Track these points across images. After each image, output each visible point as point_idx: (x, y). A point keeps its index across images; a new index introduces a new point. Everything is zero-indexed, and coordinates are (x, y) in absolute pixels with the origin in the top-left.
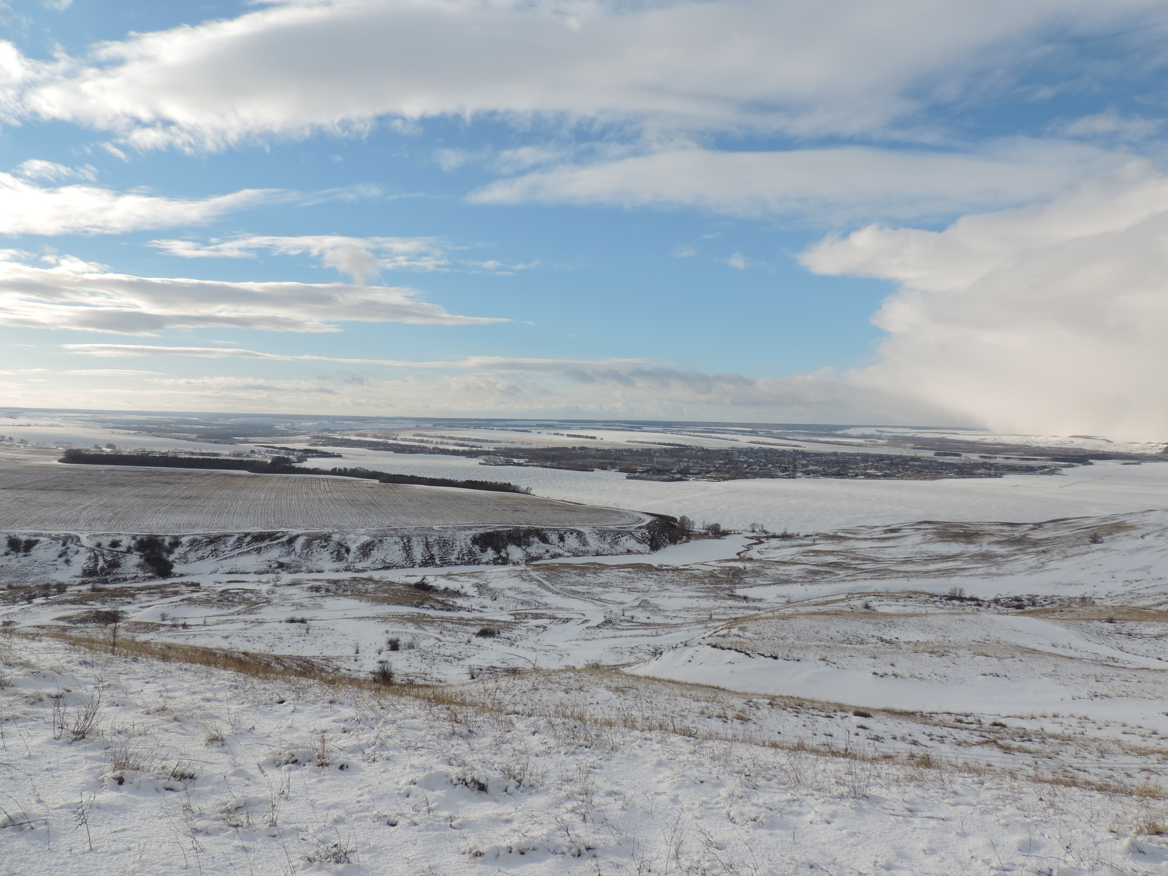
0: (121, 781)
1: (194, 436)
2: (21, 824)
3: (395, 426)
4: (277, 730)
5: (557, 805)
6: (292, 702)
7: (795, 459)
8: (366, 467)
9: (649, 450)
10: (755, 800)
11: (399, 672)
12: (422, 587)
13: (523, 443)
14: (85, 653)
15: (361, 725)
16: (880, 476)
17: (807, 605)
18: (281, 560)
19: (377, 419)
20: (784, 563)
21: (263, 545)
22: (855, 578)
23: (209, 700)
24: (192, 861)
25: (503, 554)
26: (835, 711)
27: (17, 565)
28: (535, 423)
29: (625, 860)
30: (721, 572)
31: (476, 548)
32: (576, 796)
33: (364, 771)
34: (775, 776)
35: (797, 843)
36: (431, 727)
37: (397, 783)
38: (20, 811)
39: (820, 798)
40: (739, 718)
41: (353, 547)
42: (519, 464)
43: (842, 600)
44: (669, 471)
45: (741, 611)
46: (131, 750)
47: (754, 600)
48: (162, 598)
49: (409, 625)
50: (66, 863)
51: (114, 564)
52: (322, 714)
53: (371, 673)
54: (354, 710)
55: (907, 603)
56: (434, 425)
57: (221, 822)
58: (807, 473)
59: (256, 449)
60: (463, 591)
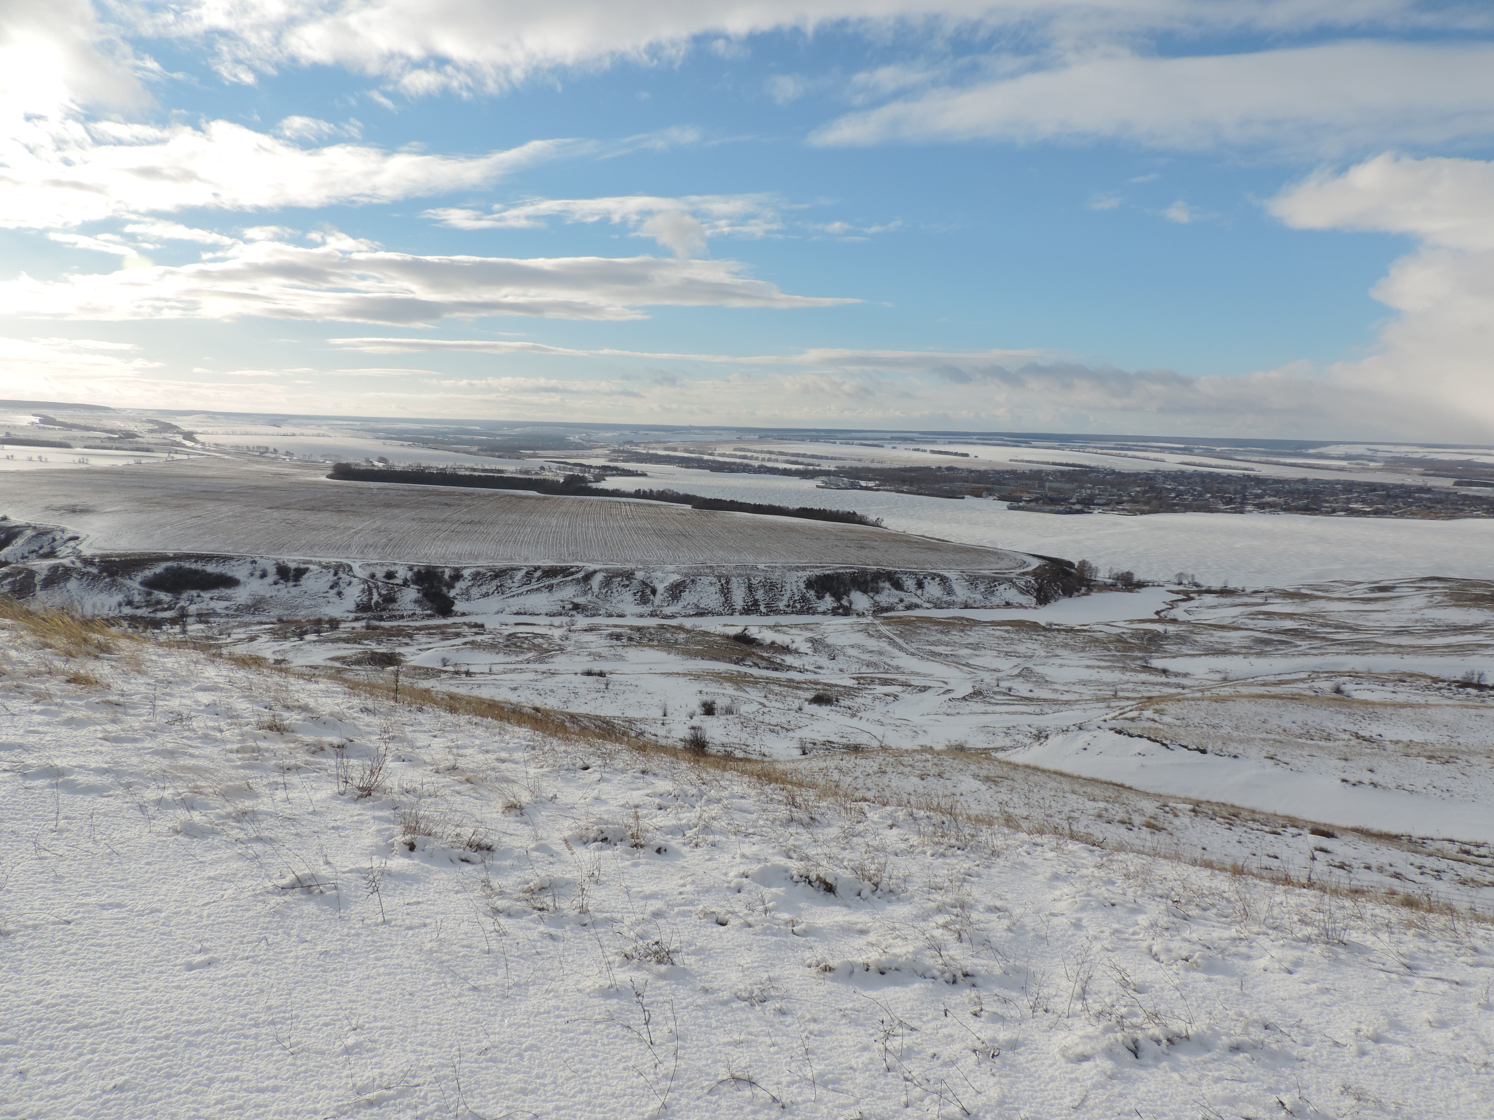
0: (412, 847)
1: (475, 449)
2: (310, 886)
3: (712, 438)
4: (583, 801)
5: (925, 917)
6: (598, 769)
7: (1245, 488)
8: (675, 489)
9: (1040, 472)
10: (1186, 934)
11: (714, 741)
12: (743, 639)
13: (873, 461)
14: (366, 699)
15: (680, 802)
16: (1369, 513)
17: (1252, 684)
18: (576, 600)
19: (689, 429)
20: (1222, 627)
21: (554, 581)
22: (1322, 651)
23: (503, 761)
24: (495, 945)
25: (845, 602)
26: (1284, 827)
27: (287, 596)
28: (888, 436)
29: (1014, 994)
30: (1133, 636)
31: (811, 594)
32: (948, 908)
33: (685, 857)
34: (1213, 905)
35: (1245, 995)
36: (764, 811)
37: (726, 874)
38: (307, 871)
39: (1277, 939)
40: (1149, 825)
41: (660, 588)
42: (867, 488)
43: (1302, 680)
44: (1065, 500)
45: (1158, 688)
46: (422, 812)
47: (1177, 675)
48: (443, 640)
49: (727, 685)
50: (358, 935)
51: (390, 599)
52: (634, 786)
53: (681, 740)
54: (671, 783)
55: (1397, 689)
56: (760, 437)
57: (524, 903)
58: (1261, 507)
59: (546, 465)
60: (793, 646)
